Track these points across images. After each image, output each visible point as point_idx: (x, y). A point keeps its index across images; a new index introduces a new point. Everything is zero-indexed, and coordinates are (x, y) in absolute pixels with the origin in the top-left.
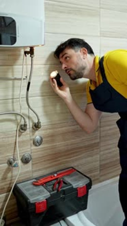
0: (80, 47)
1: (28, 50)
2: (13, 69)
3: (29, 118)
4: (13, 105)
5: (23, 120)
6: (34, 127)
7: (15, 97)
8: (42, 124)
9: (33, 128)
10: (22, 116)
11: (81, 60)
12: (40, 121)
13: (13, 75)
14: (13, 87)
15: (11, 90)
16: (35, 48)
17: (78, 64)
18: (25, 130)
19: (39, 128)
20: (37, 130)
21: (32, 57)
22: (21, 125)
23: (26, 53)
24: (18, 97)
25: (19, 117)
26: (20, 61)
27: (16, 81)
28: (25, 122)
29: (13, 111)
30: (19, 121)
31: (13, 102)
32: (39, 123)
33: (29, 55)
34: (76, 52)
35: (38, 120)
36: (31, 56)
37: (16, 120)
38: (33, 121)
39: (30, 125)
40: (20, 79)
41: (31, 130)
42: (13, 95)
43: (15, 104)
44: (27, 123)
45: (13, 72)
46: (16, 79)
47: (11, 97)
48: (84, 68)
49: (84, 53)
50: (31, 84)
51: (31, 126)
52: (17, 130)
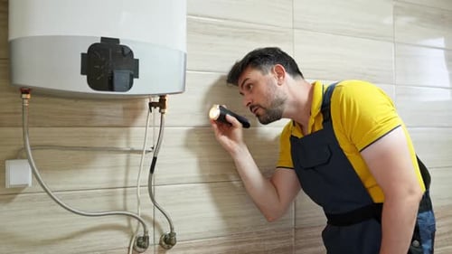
0: (270, 64)
1: (157, 100)
2: (128, 133)
3: (154, 224)
4: (125, 199)
5: (141, 228)
6: (164, 243)
7: (129, 184)
8: (178, 238)
9: (160, 244)
10: (140, 220)
11: (276, 87)
12: (175, 231)
13: (128, 143)
14: (128, 166)
15: (123, 170)
16: (168, 98)
17: (269, 95)
18: (145, 247)
19: (173, 245)
20: (169, 248)
21: (163, 113)
22: (139, 238)
23: (152, 105)
24: (135, 185)
25: (134, 223)
26: (142, 120)
27: (133, 155)
28: (145, 232)
29: (125, 210)
30: (134, 229)
31: (125, 194)
32: (172, 234)
33: (158, 108)
34: (264, 74)
35: (172, 229)
36: (160, 111)
37: (130, 227)
38: (161, 231)
39: (154, 238)
40: (140, 152)
41: (157, 249)
42: (126, 181)
43: (128, 197)
44: (150, 235)
45: (128, 138)
46: (133, 151)
47: (122, 184)
48: (282, 102)
49: (280, 74)
50: (157, 162)
51: (158, 241)
52: (129, 248)
